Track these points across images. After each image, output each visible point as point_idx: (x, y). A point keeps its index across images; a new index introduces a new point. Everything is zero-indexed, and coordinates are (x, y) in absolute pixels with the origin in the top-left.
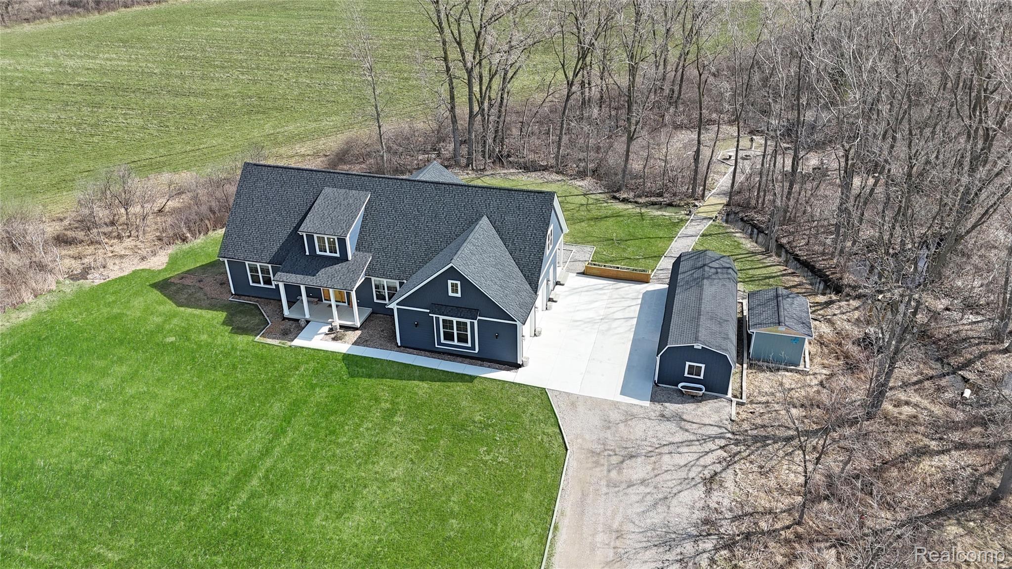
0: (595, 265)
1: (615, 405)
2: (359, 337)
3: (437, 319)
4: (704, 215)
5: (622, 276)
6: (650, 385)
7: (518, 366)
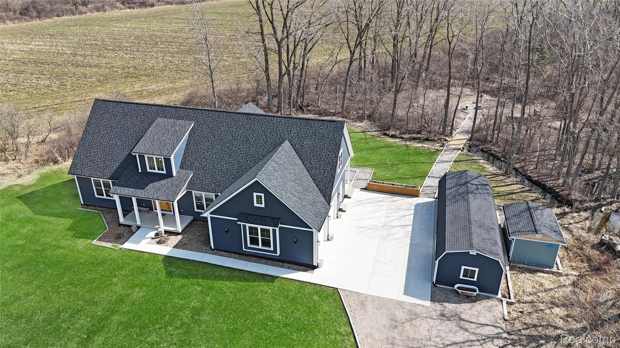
0: (375, 182)
1: (400, 304)
2: (180, 241)
3: (245, 227)
4: (454, 147)
5: (397, 190)
6: (429, 286)
7: (313, 268)
